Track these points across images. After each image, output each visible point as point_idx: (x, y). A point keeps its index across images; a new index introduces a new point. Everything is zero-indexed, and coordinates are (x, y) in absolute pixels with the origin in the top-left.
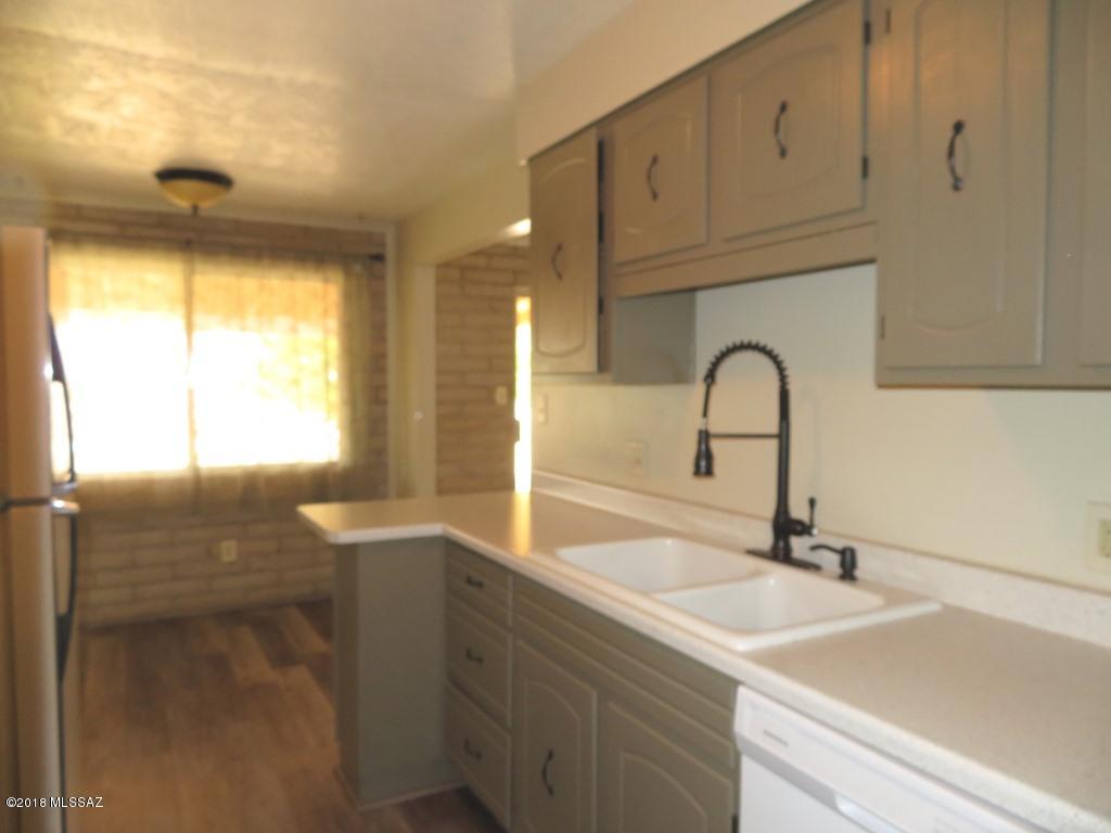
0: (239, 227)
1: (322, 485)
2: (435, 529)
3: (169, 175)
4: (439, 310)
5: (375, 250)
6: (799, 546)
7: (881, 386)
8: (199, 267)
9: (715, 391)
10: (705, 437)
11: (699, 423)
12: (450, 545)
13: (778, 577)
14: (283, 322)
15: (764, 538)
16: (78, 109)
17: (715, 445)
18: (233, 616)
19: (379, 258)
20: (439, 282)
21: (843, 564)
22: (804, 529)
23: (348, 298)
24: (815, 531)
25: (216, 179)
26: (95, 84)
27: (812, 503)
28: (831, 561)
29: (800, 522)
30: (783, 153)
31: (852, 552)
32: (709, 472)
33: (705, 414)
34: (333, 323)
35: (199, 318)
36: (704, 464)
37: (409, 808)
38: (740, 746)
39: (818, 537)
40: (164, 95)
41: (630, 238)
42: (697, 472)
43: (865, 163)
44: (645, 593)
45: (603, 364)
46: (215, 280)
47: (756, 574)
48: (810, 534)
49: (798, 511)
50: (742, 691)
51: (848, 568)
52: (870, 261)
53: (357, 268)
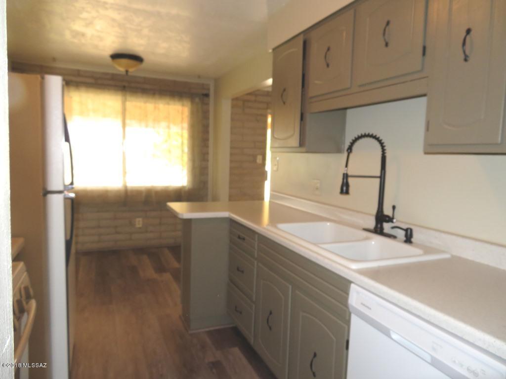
0: (146, 80)
1: (179, 195)
2: (225, 214)
3: (116, 56)
4: (232, 120)
5: (205, 92)
6: (387, 227)
7: (426, 153)
8: (128, 98)
9: (351, 155)
10: (346, 176)
11: (343, 170)
12: (232, 222)
13: (376, 241)
14: (164, 124)
15: (371, 223)
16: (78, 26)
17: (350, 180)
18: (140, 251)
19: (207, 95)
20: (233, 107)
21: (406, 235)
22: (390, 219)
23: (193, 114)
24: (394, 221)
25: (136, 58)
26: (84, 15)
27: (394, 207)
28: (401, 234)
29: (388, 216)
30: (387, 45)
31: (411, 230)
32: (347, 193)
33: (346, 166)
34: (186, 125)
35: (128, 121)
36: (345, 189)
37: (210, 333)
38: (351, 310)
39: (396, 223)
40: (114, 20)
41: (317, 85)
42: (342, 192)
43: (424, 48)
44: (315, 244)
45: (302, 144)
46: (137, 104)
47: (367, 239)
48: (392, 222)
49: (387, 211)
50: (352, 285)
51: (409, 238)
52: (425, 95)
53: (197, 100)
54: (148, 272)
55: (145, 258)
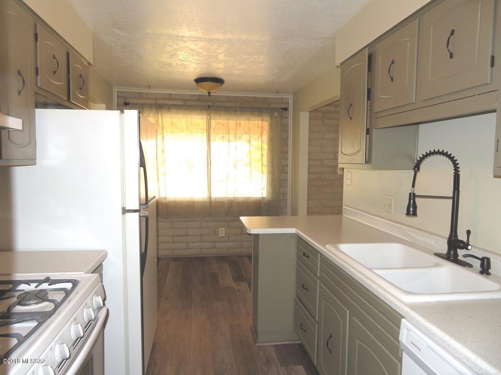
0: (229, 99)
1: (256, 208)
2: (293, 231)
3: (200, 80)
5: (283, 106)
6: (461, 252)
7: (495, 177)
8: (212, 116)
9: (418, 174)
10: (413, 196)
11: (409, 190)
12: (299, 239)
13: (448, 269)
14: (245, 137)
15: (444, 248)
17: (417, 200)
18: (222, 259)
19: (286, 109)
21: (482, 266)
22: (465, 246)
23: (271, 127)
24: (469, 247)
25: (218, 81)
27: (469, 232)
28: (477, 264)
29: (462, 242)
30: (451, 56)
31: (488, 260)
32: (415, 214)
33: (413, 186)
34: (265, 138)
35: (212, 138)
36: (412, 210)
37: (277, 347)
38: (401, 347)
39: (471, 250)
42: (408, 214)
43: (493, 58)
45: (368, 161)
46: (219, 121)
47: (437, 265)
48: (467, 249)
49: (462, 236)
51: (485, 268)
52: (494, 111)
53: (276, 114)
54: (227, 280)
55: (226, 266)
